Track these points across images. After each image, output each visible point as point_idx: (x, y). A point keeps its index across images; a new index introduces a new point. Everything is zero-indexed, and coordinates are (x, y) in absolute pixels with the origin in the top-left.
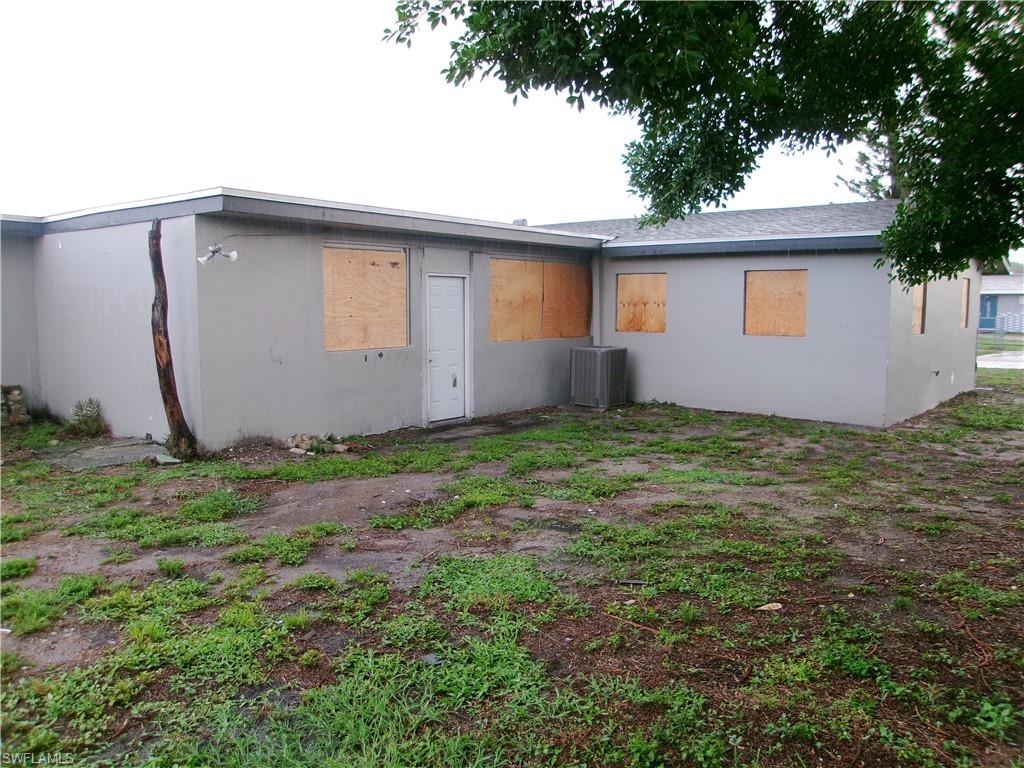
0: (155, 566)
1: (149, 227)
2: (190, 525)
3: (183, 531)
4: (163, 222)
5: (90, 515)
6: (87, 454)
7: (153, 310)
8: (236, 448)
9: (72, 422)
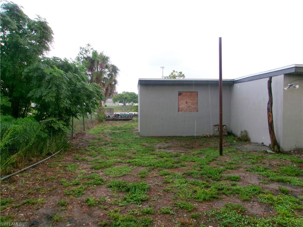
0: (278, 188)
1: (268, 79)
2: (285, 176)
3: (283, 178)
4: (272, 77)
5: (251, 166)
6: (246, 146)
7: (268, 105)
8: (294, 151)
9: (239, 136)
